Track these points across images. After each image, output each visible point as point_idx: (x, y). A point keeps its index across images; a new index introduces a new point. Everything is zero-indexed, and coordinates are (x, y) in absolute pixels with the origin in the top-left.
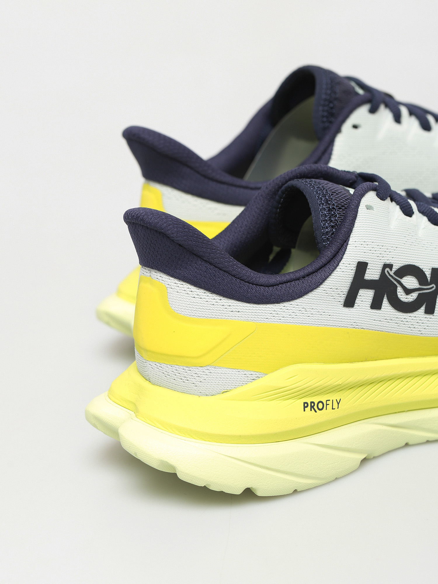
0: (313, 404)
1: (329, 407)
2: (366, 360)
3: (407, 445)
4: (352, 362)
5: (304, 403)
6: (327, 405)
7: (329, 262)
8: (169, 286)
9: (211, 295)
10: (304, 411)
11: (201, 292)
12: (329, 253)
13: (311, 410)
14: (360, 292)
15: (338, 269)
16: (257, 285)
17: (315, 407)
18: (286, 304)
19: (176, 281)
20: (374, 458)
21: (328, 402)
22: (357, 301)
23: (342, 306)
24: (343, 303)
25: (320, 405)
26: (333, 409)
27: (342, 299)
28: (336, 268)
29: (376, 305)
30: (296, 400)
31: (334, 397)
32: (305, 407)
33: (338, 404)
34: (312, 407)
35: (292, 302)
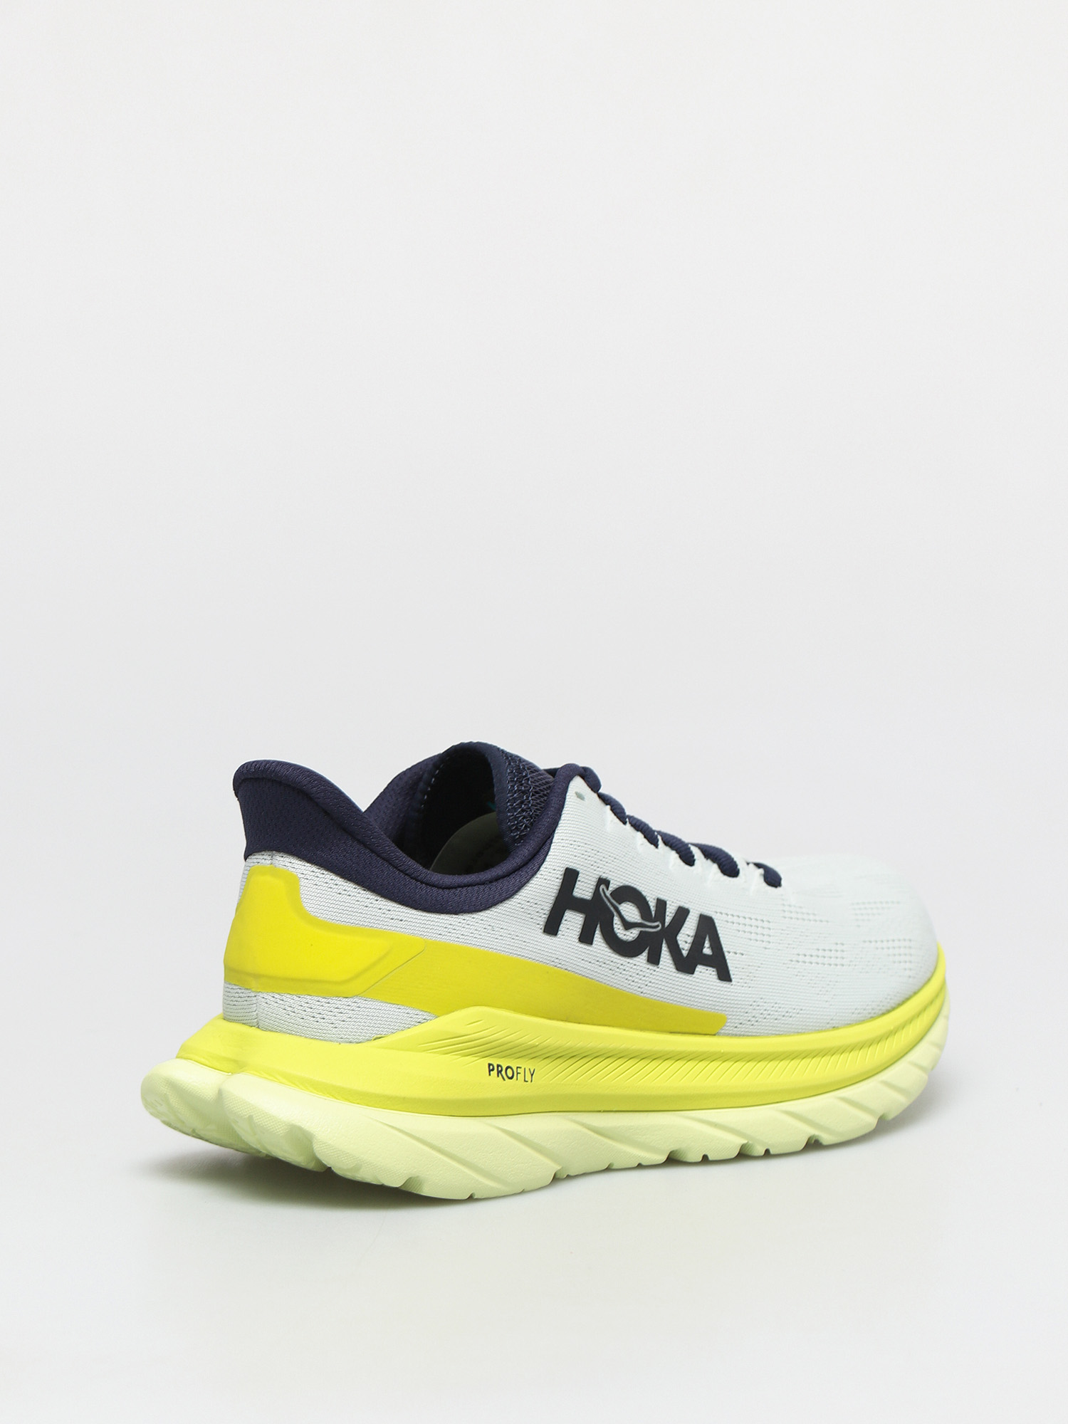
0: (500, 1069)
1: (521, 1077)
2: (567, 1020)
3: (609, 1169)
4: (550, 1019)
5: (490, 1065)
6: (518, 1073)
7: (525, 864)
8: (303, 876)
9: (363, 892)
10: (490, 1075)
11: (350, 886)
12: (525, 851)
13: (498, 1076)
14: (566, 914)
15: (538, 875)
16: (427, 884)
17: (503, 1072)
18: (467, 917)
19: (314, 868)
20: (569, 1177)
21: (519, 1070)
22: (562, 927)
23: (542, 931)
24: (542, 927)
25: (509, 1072)
26: (525, 1081)
27: (542, 920)
28: (536, 873)
29: (586, 938)
30: (477, 1058)
31: (527, 1065)
32: (490, 1071)
33: (532, 1075)
34: (499, 1072)
35: (474, 915)
